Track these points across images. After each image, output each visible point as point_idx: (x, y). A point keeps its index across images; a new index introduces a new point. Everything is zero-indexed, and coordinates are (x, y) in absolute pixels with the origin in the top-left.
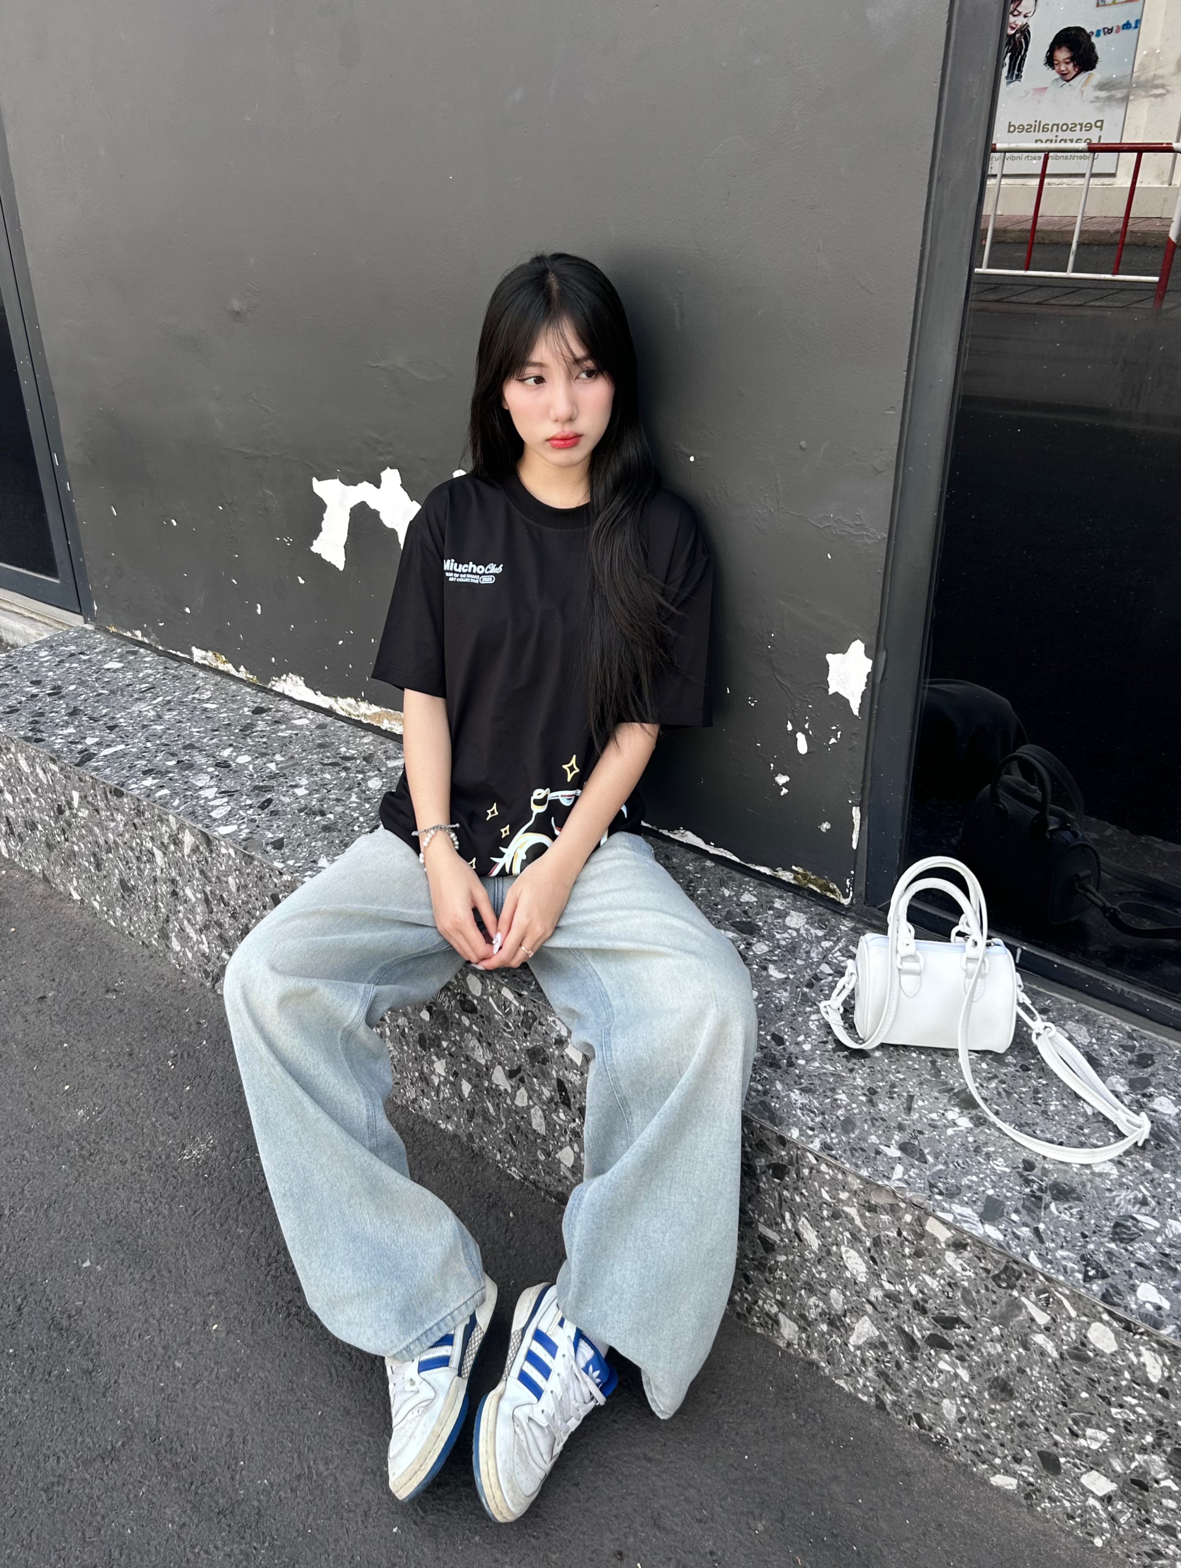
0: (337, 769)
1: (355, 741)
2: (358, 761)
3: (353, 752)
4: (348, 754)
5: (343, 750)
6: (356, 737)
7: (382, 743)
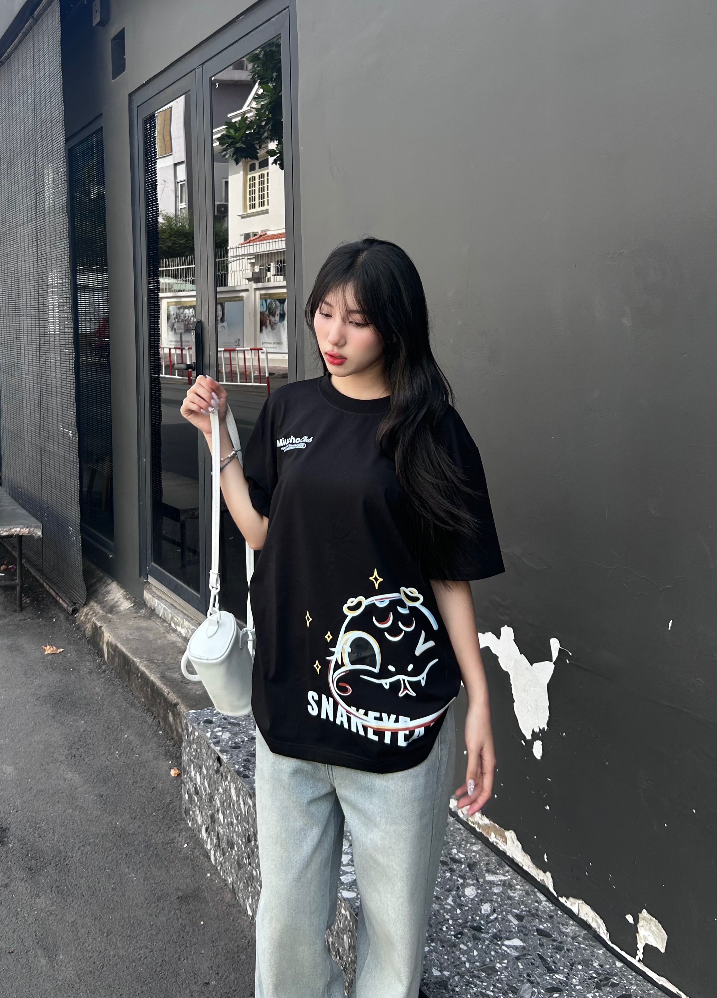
0: (445, 868)
1: (466, 846)
2: (463, 866)
3: (462, 856)
4: (457, 857)
5: (455, 851)
6: (467, 843)
7: (487, 855)
